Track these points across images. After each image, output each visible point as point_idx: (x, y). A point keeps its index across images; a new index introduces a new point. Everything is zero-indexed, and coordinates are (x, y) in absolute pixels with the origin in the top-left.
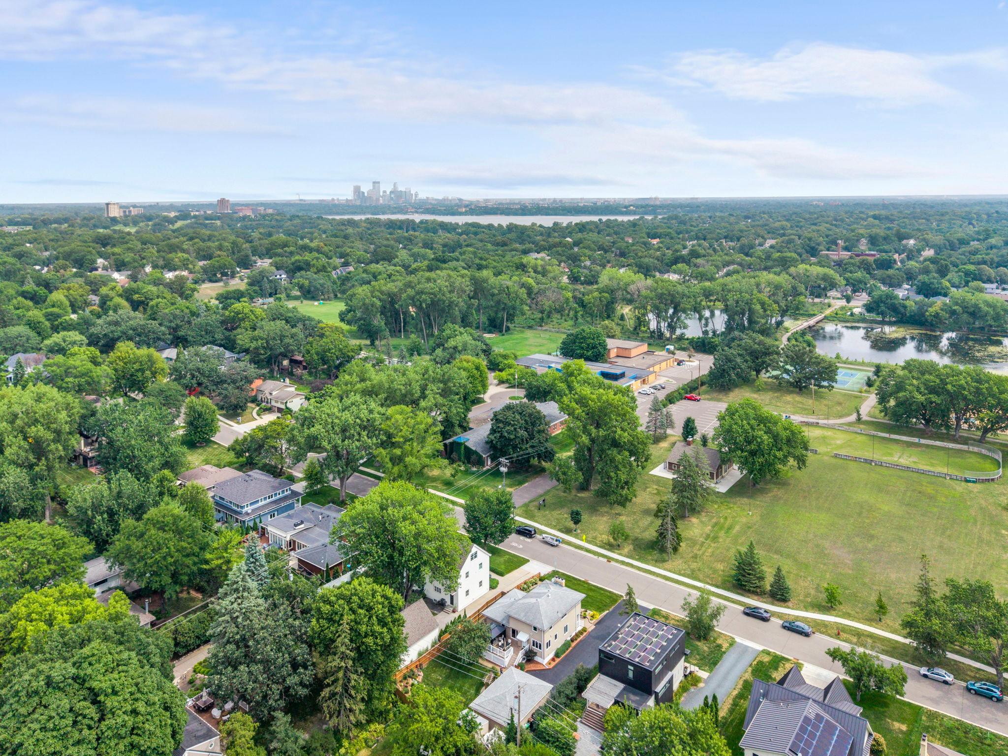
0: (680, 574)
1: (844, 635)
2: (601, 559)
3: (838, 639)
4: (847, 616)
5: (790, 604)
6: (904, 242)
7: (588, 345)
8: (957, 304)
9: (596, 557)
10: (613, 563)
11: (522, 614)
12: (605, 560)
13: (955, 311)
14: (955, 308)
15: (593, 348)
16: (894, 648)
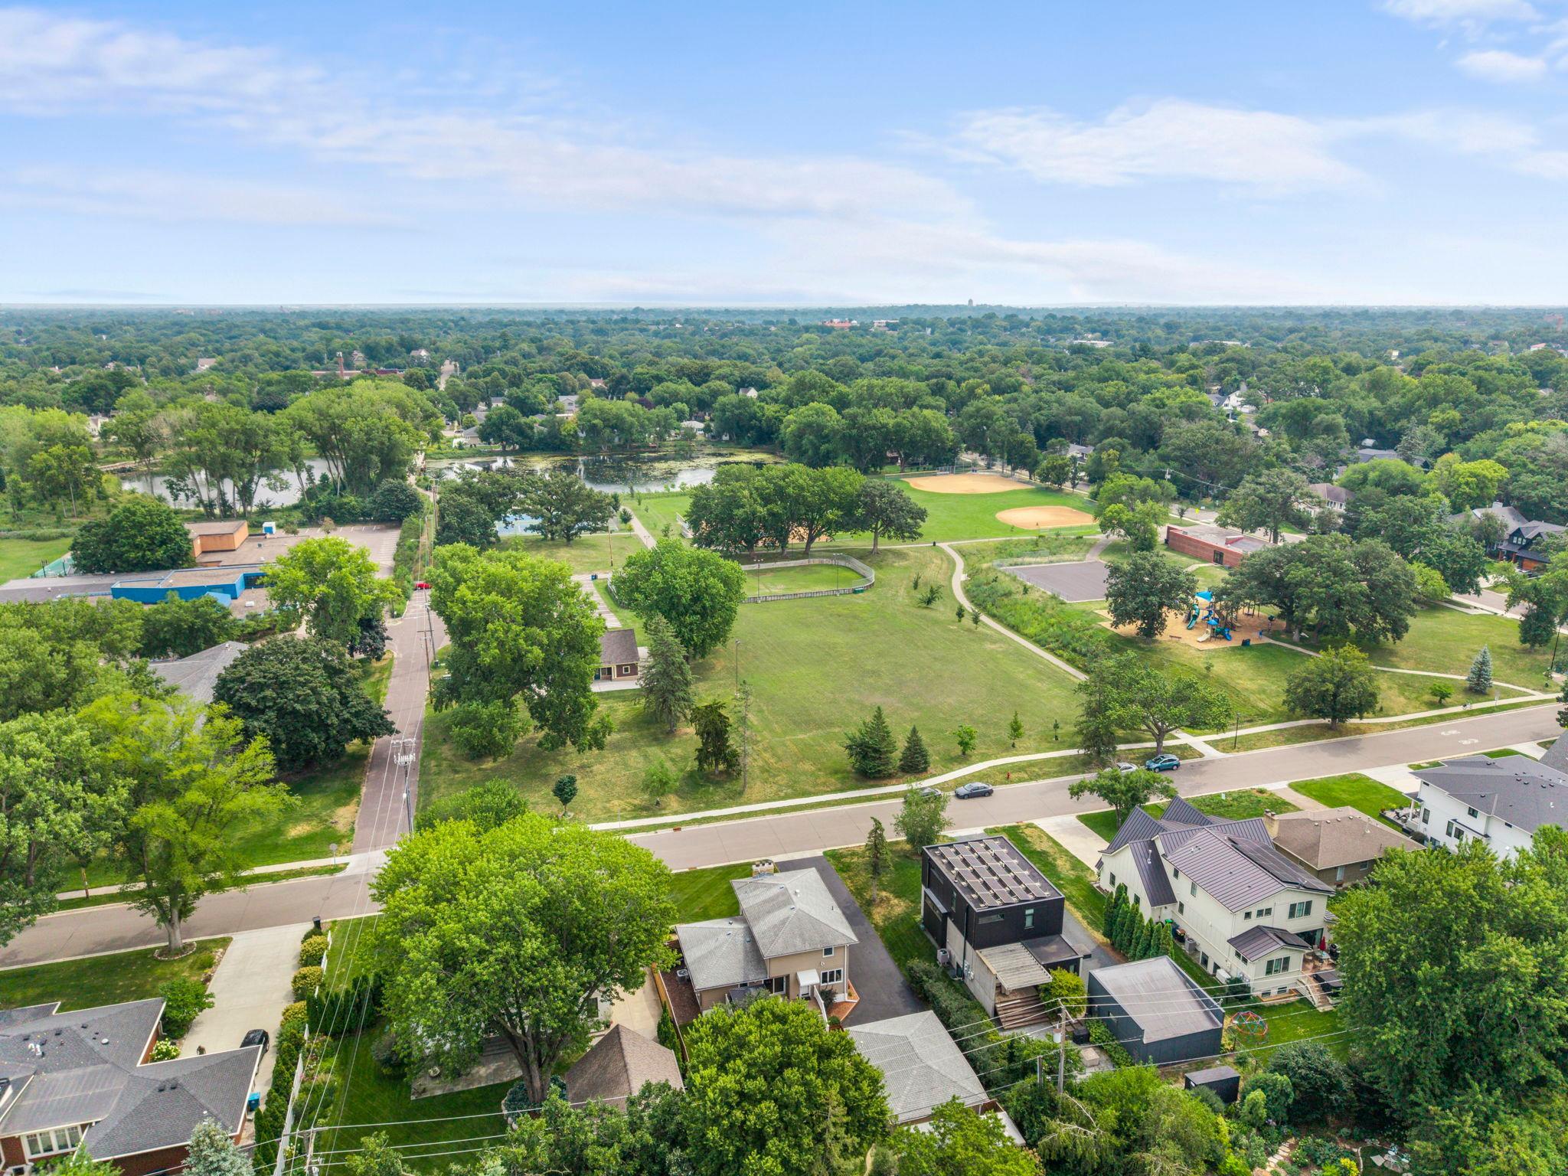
0: (765, 801)
1: (1013, 776)
2: (660, 832)
3: (1012, 782)
4: (985, 757)
5: (931, 770)
6: (414, 353)
7: (152, 538)
8: (595, 416)
9: (652, 833)
10: (684, 829)
11: (798, 942)
12: (670, 831)
13: (595, 426)
14: (596, 421)
15: (163, 543)
16: (1060, 765)
